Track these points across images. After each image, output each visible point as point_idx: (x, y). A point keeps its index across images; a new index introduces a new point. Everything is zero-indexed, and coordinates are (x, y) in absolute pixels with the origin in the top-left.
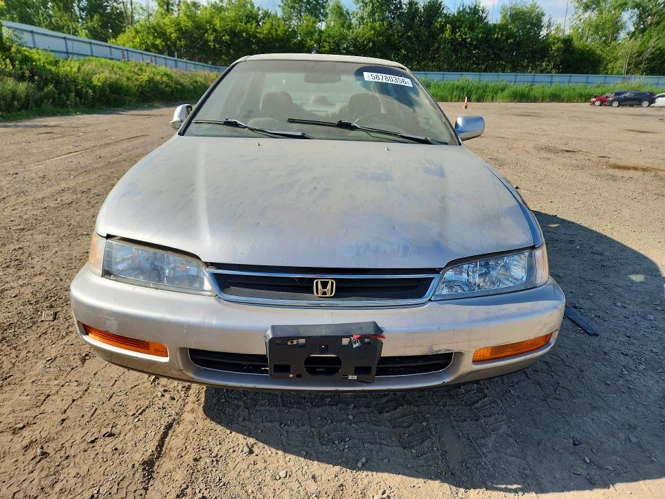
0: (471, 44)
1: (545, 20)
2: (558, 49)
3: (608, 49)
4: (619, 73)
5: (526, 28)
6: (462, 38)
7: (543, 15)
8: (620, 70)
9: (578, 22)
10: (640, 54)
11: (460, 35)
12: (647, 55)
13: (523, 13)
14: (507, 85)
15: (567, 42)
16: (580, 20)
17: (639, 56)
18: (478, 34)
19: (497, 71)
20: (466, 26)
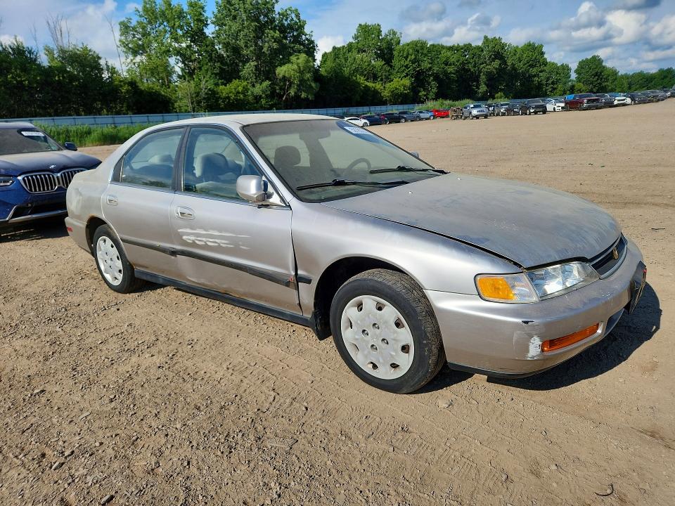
0: (31, 88)
1: (102, 62)
2: (128, 91)
3: (169, 90)
4: (186, 111)
5: (85, 70)
6: (16, 80)
7: (99, 58)
8: (186, 108)
9: (133, 66)
10: (198, 94)
11: (12, 77)
12: (203, 95)
13: (79, 56)
14: (90, 129)
15: (132, 84)
16: (134, 64)
17: (197, 96)
18: (36, 76)
19: (70, 115)
20: (16, 69)
